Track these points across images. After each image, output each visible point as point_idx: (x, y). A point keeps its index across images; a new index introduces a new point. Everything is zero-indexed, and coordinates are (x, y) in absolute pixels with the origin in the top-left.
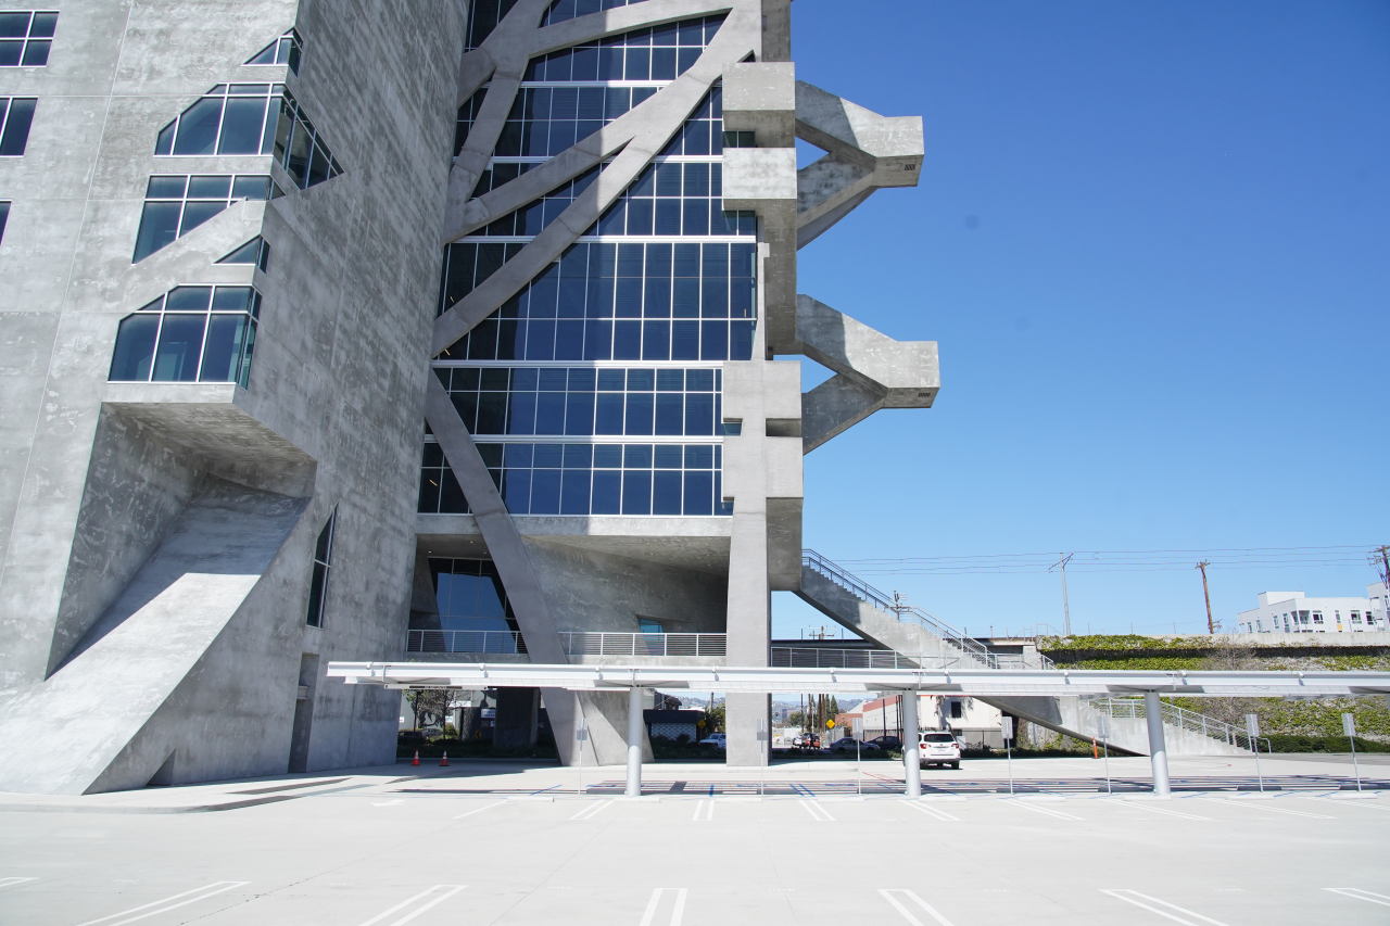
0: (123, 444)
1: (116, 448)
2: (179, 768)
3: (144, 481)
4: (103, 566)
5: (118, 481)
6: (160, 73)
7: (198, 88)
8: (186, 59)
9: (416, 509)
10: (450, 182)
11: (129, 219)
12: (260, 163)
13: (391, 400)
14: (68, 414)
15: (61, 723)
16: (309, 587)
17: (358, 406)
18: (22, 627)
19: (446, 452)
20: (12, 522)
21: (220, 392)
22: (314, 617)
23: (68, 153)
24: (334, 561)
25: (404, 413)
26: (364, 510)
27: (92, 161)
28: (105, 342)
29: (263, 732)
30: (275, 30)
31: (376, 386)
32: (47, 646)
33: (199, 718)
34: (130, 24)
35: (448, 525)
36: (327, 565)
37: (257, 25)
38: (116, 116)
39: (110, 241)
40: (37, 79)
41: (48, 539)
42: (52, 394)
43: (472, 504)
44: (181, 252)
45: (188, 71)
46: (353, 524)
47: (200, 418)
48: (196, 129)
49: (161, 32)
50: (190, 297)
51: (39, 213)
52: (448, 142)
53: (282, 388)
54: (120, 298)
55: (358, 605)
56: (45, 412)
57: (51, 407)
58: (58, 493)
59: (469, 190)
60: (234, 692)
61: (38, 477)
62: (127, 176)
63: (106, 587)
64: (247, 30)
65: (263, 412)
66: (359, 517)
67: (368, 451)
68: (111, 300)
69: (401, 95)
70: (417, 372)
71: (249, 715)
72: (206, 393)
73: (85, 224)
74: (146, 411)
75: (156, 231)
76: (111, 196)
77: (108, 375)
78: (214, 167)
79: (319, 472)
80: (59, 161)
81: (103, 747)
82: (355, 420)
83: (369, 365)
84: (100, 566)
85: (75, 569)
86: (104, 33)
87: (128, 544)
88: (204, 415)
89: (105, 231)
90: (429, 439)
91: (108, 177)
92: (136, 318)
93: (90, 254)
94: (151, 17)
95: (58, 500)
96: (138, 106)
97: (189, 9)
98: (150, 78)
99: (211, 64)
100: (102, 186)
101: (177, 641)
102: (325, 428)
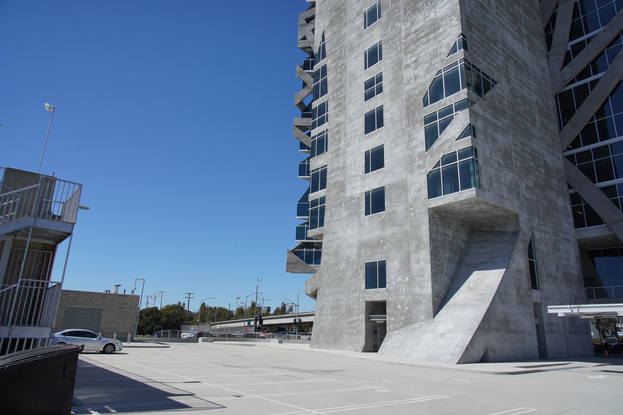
0: (439, 223)
1: (437, 225)
2: (491, 355)
3: (449, 236)
4: (443, 272)
5: (441, 238)
6: (418, 77)
7: (432, 75)
8: (426, 66)
9: (573, 227)
10: (549, 65)
11: (421, 136)
12: (462, 94)
13: (546, 177)
14: (418, 215)
15: (443, 335)
16: (529, 271)
17: (531, 184)
18: (421, 298)
19: (582, 196)
20: (410, 259)
21: (469, 193)
22: (534, 285)
23: (396, 120)
24: (538, 258)
25: (555, 182)
26: (546, 232)
27: (404, 119)
28: (424, 185)
29: (523, 340)
30: (454, 38)
31: (537, 173)
32: (431, 305)
33: (494, 333)
34: (404, 64)
35: (593, 232)
36: (535, 261)
37: (447, 40)
38: (408, 99)
39: (416, 146)
40: (381, 98)
41: (422, 263)
42: (411, 209)
43: (605, 220)
44: (442, 141)
45: (427, 71)
46: (542, 239)
47: (464, 206)
48: (435, 92)
49: (415, 61)
50: (449, 158)
51: (393, 145)
52: (543, 47)
53: (495, 185)
54: (425, 167)
55: (555, 278)
56: (411, 216)
57: (412, 214)
58: (422, 246)
59: (561, 65)
60: (506, 322)
61: (414, 241)
62: (417, 120)
63: (446, 280)
64: (444, 44)
65: (489, 197)
66: (545, 236)
67: (541, 204)
68: (422, 168)
69: (514, 37)
70: (556, 161)
71: (515, 332)
72: (464, 195)
73: (407, 143)
74: (444, 208)
75: (431, 137)
76: (413, 130)
77: (427, 197)
78: (445, 104)
79: (521, 218)
80: (394, 124)
81: (460, 345)
82: (531, 191)
83: (531, 164)
84: (442, 272)
85: (434, 274)
86: (397, 71)
87: (450, 262)
88: (466, 204)
89: (414, 143)
90: (571, 191)
91: (411, 123)
92: (432, 172)
93: (411, 154)
94: (411, 57)
95: (423, 249)
96: (414, 92)
97: (422, 48)
98: (415, 80)
99: (435, 64)
100: (409, 127)
101: (477, 300)
102: (518, 198)
